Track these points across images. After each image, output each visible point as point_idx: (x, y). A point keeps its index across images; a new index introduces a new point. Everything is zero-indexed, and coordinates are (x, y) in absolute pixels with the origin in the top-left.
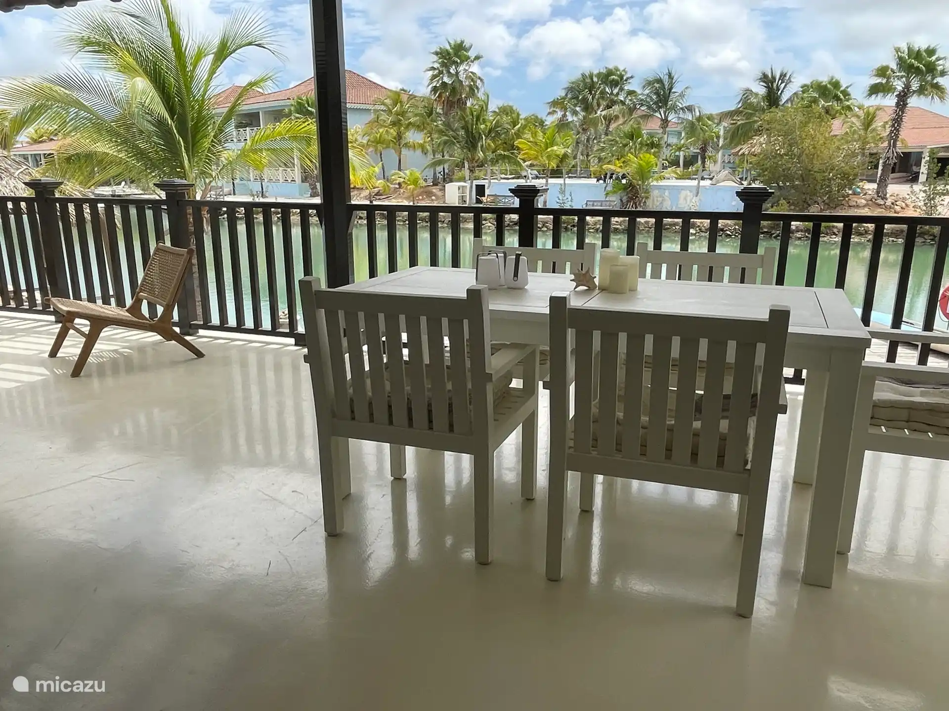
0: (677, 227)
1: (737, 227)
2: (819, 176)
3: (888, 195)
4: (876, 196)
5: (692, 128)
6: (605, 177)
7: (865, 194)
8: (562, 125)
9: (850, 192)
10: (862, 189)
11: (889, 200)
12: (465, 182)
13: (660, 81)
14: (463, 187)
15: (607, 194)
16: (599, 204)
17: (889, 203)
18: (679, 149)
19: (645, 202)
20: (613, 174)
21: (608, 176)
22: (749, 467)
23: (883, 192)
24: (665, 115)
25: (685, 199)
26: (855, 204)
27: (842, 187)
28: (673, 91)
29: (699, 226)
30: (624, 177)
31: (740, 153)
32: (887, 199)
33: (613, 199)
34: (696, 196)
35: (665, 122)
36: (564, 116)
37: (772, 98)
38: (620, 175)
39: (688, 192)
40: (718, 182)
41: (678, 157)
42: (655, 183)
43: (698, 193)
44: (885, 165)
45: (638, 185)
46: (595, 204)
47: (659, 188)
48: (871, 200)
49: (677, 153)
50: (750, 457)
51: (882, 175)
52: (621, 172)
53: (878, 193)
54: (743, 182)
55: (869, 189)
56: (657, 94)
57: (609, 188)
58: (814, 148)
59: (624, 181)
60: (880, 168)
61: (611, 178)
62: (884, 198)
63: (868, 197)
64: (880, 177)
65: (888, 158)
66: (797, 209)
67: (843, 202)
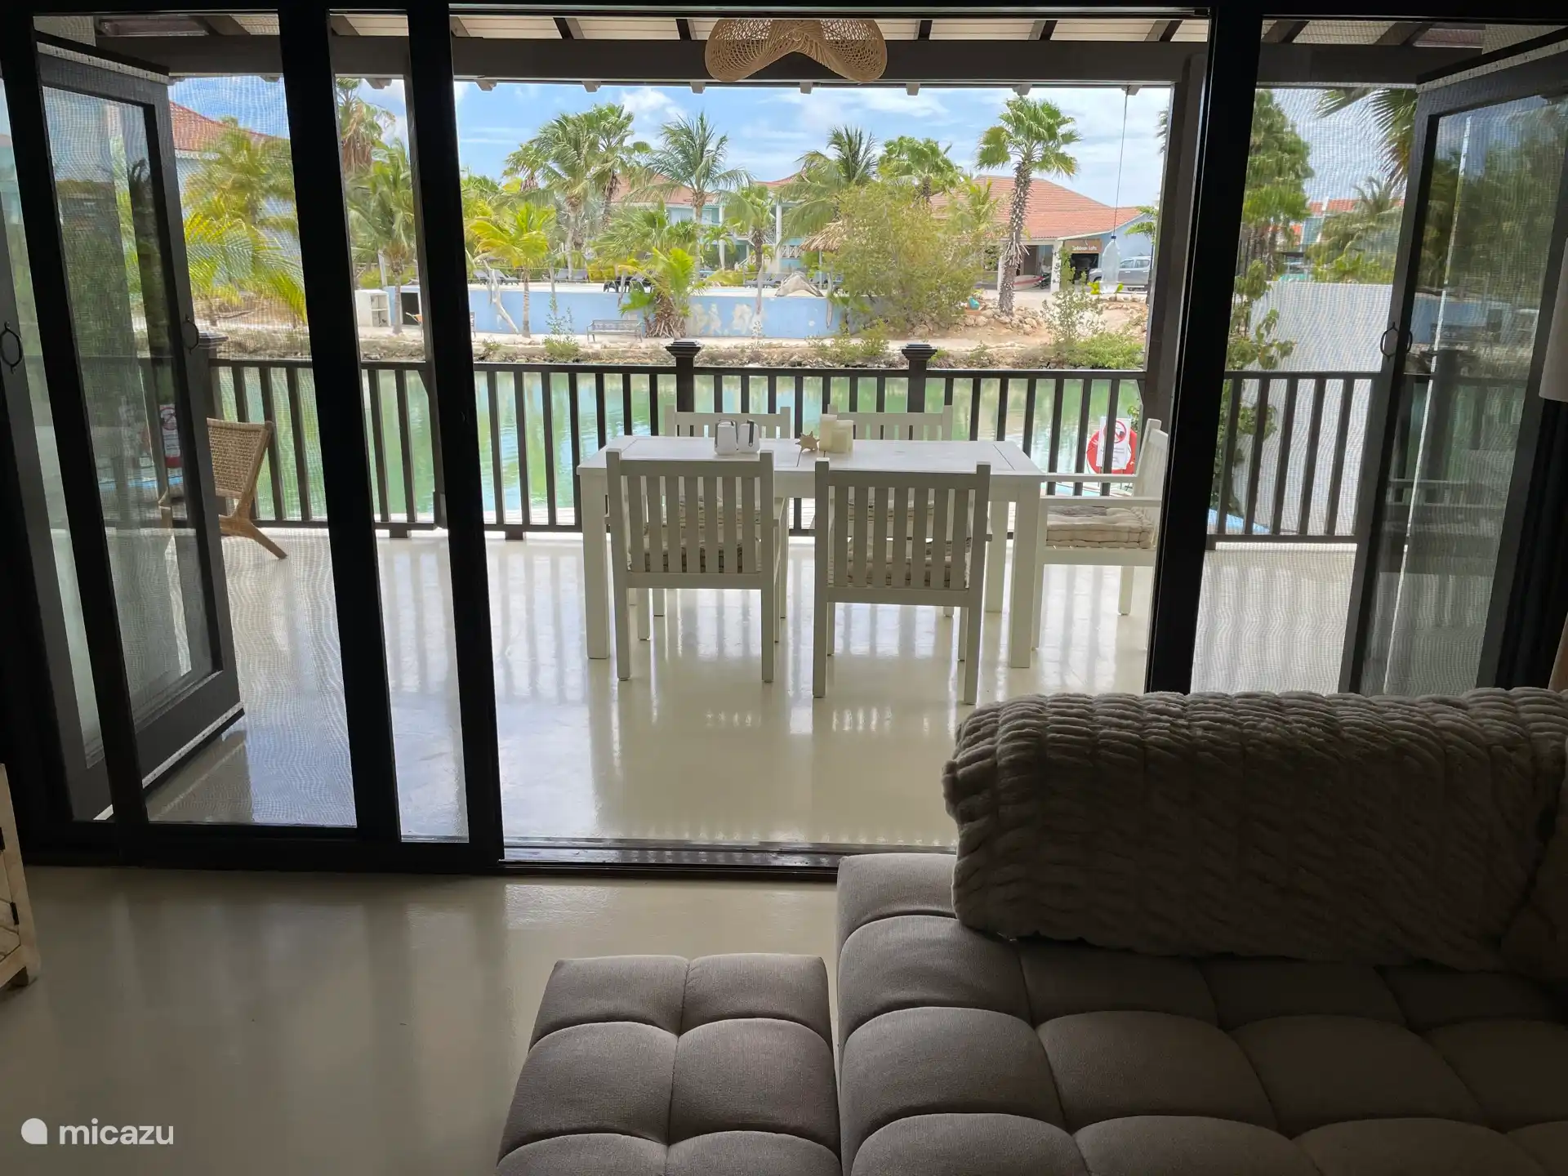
0: (735, 361)
1: (820, 359)
2: (923, 283)
3: (1014, 309)
4: (999, 310)
5: (737, 208)
6: (619, 283)
7: (985, 308)
8: (530, 194)
9: (966, 305)
10: (980, 299)
11: (1017, 316)
12: (381, 288)
13: (689, 134)
14: (379, 296)
15: (624, 310)
16: (614, 326)
17: (1016, 321)
18: (717, 236)
19: (683, 322)
20: (629, 278)
21: (623, 282)
22: (967, 586)
23: (1007, 306)
24: (699, 186)
25: (741, 317)
26: (973, 322)
27: (953, 300)
28: (707, 148)
29: (766, 359)
30: (647, 283)
31: (812, 247)
32: (1012, 314)
33: (635, 317)
34: (758, 313)
35: (700, 197)
36: (532, 178)
37: (851, 165)
38: (641, 280)
39: (745, 306)
40: (787, 292)
41: (716, 247)
42: (696, 293)
43: (759, 309)
44: (1007, 266)
45: (672, 296)
46: (607, 325)
47: (701, 300)
48: (993, 317)
49: (715, 242)
50: (968, 579)
51: (1004, 282)
52: (641, 273)
53: (1001, 306)
54: (821, 291)
55: (988, 300)
56: (684, 152)
57: (626, 300)
58: (914, 242)
59: (647, 290)
60: (1001, 271)
61: (627, 283)
62: (1010, 313)
63: (989, 312)
64: (1003, 284)
65: (1011, 258)
66: (898, 330)
67: (958, 320)
